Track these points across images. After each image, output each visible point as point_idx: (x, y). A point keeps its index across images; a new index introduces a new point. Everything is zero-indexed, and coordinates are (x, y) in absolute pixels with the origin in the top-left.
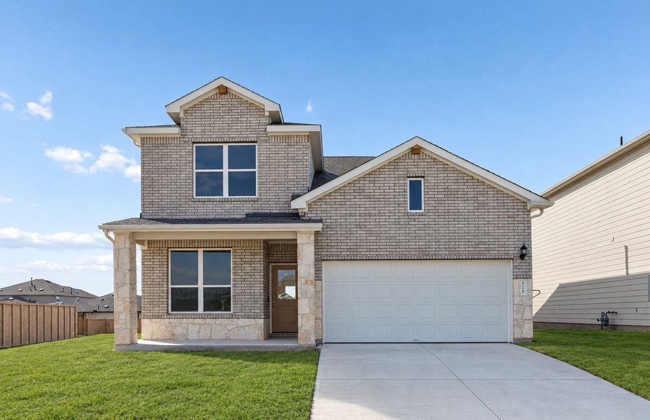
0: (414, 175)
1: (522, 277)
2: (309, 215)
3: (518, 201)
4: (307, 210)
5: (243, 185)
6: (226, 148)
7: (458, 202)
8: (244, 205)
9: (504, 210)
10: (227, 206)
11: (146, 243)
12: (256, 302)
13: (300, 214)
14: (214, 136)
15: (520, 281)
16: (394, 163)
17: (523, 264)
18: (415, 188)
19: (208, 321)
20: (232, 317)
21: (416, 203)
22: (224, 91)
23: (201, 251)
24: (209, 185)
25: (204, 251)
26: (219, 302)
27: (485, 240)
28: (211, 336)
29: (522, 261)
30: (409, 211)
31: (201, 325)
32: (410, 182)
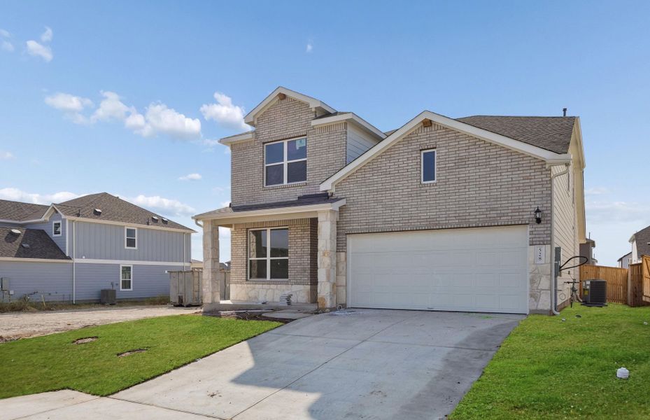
0: (426, 147)
1: (538, 243)
2: (336, 195)
3: (535, 161)
4: (334, 191)
5: (298, 172)
6: (286, 143)
7: (469, 169)
8: (298, 189)
9: (519, 172)
10: (286, 191)
12: (305, 271)
13: (329, 195)
14: (277, 135)
15: (537, 247)
16: (408, 139)
17: (540, 228)
18: (429, 160)
19: (272, 286)
20: (287, 283)
21: (429, 175)
22: (283, 97)
23: (269, 230)
24: (273, 176)
25: (271, 230)
26: (281, 271)
27: (496, 206)
28: (273, 299)
29: (540, 226)
30: (423, 182)
31: (268, 289)
32: (424, 154)
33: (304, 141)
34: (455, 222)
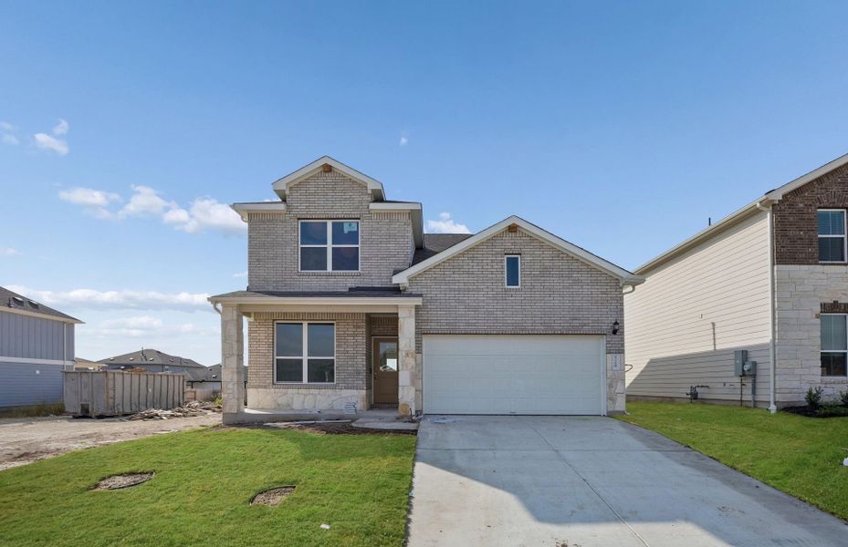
0: (511, 252)
1: (614, 351)
2: (410, 290)
3: (611, 278)
4: (407, 285)
5: (347, 260)
6: (330, 224)
7: (553, 278)
8: (347, 279)
9: (598, 287)
10: (331, 280)
11: (253, 315)
12: (358, 374)
13: (401, 289)
14: (320, 212)
15: (613, 356)
17: (616, 339)
18: (513, 264)
19: (312, 391)
20: (334, 388)
21: (513, 279)
22: (328, 169)
23: (305, 324)
24: (312, 260)
25: (308, 324)
26: (322, 373)
28: (315, 406)
29: (616, 336)
30: (506, 287)
31: (305, 395)
32: (508, 258)
33: (354, 225)
34: (541, 328)
